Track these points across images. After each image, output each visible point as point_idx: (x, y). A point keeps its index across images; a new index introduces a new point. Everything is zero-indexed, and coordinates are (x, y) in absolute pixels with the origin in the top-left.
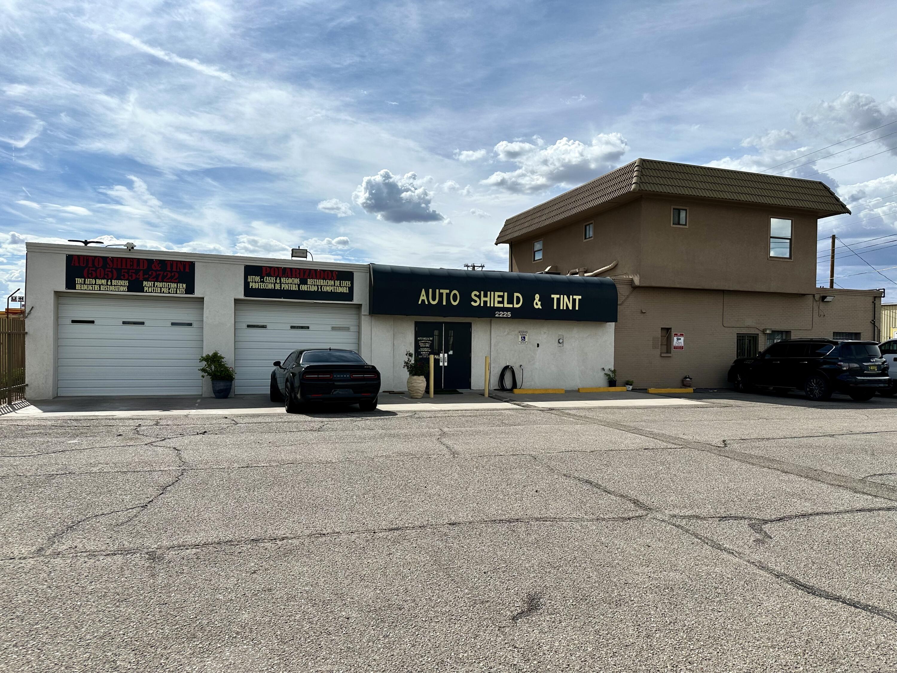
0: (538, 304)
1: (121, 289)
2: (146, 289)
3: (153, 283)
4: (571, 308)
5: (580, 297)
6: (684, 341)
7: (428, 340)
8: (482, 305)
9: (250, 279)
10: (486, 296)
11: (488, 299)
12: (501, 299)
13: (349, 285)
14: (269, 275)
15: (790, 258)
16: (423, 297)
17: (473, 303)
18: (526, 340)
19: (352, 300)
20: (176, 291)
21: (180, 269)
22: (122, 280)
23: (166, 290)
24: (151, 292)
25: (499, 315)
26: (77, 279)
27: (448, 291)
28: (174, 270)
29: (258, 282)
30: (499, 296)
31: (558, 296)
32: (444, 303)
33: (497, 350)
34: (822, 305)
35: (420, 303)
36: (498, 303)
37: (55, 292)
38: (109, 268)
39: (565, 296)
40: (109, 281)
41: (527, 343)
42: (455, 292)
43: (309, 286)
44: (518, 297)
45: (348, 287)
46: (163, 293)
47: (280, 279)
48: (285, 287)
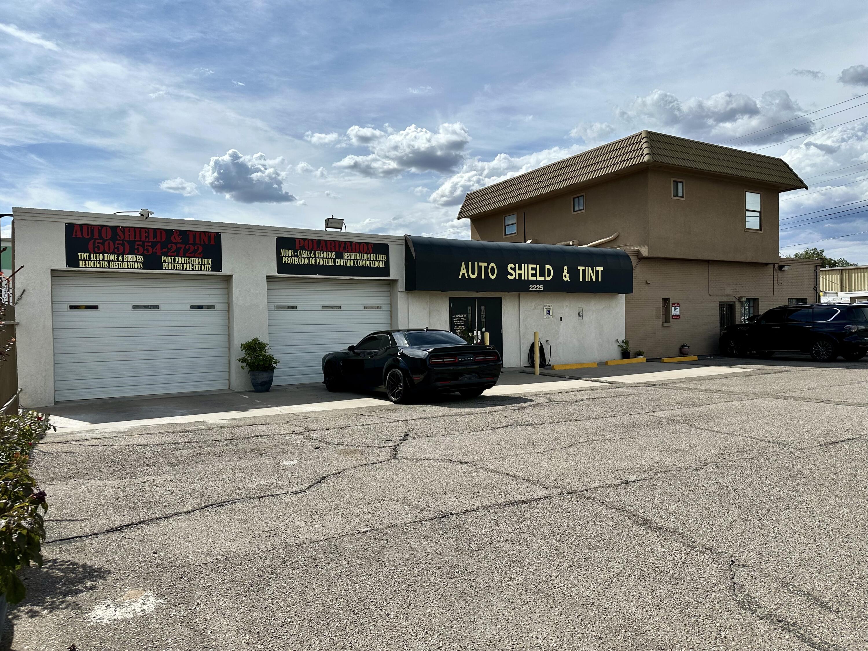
0: (566, 278)
1: (136, 265)
2: (165, 265)
3: (173, 258)
4: (594, 280)
5: (602, 269)
6: (680, 310)
7: (462, 317)
8: (517, 278)
9: (283, 252)
10: (520, 269)
11: (522, 272)
12: (534, 272)
13: (385, 259)
14: (303, 248)
15: (760, 229)
16: (463, 271)
17: (509, 277)
18: (551, 314)
19: (388, 275)
20: (201, 267)
21: (204, 241)
22: (135, 255)
23: (189, 267)
24: (171, 269)
25: (533, 288)
26: (80, 254)
27: (486, 264)
28: (198, 242)
29: (291, 257)
30: (532, 269)
31: (583, 268)
32: (483, 277)
33: (526, 325)
34: (780, 274)
35: (460, 277)
36: (532, 276)
37: (51, 270)
38: (119, 240)
39: (590, 268)
40: (120, 256)
41: (551, 317)
42: (492, 265)
43: (344, 260)
44: (549, 269)
45: (384, 261)
46: (186, 270)
47: (315, 253)
48: (320, 262)
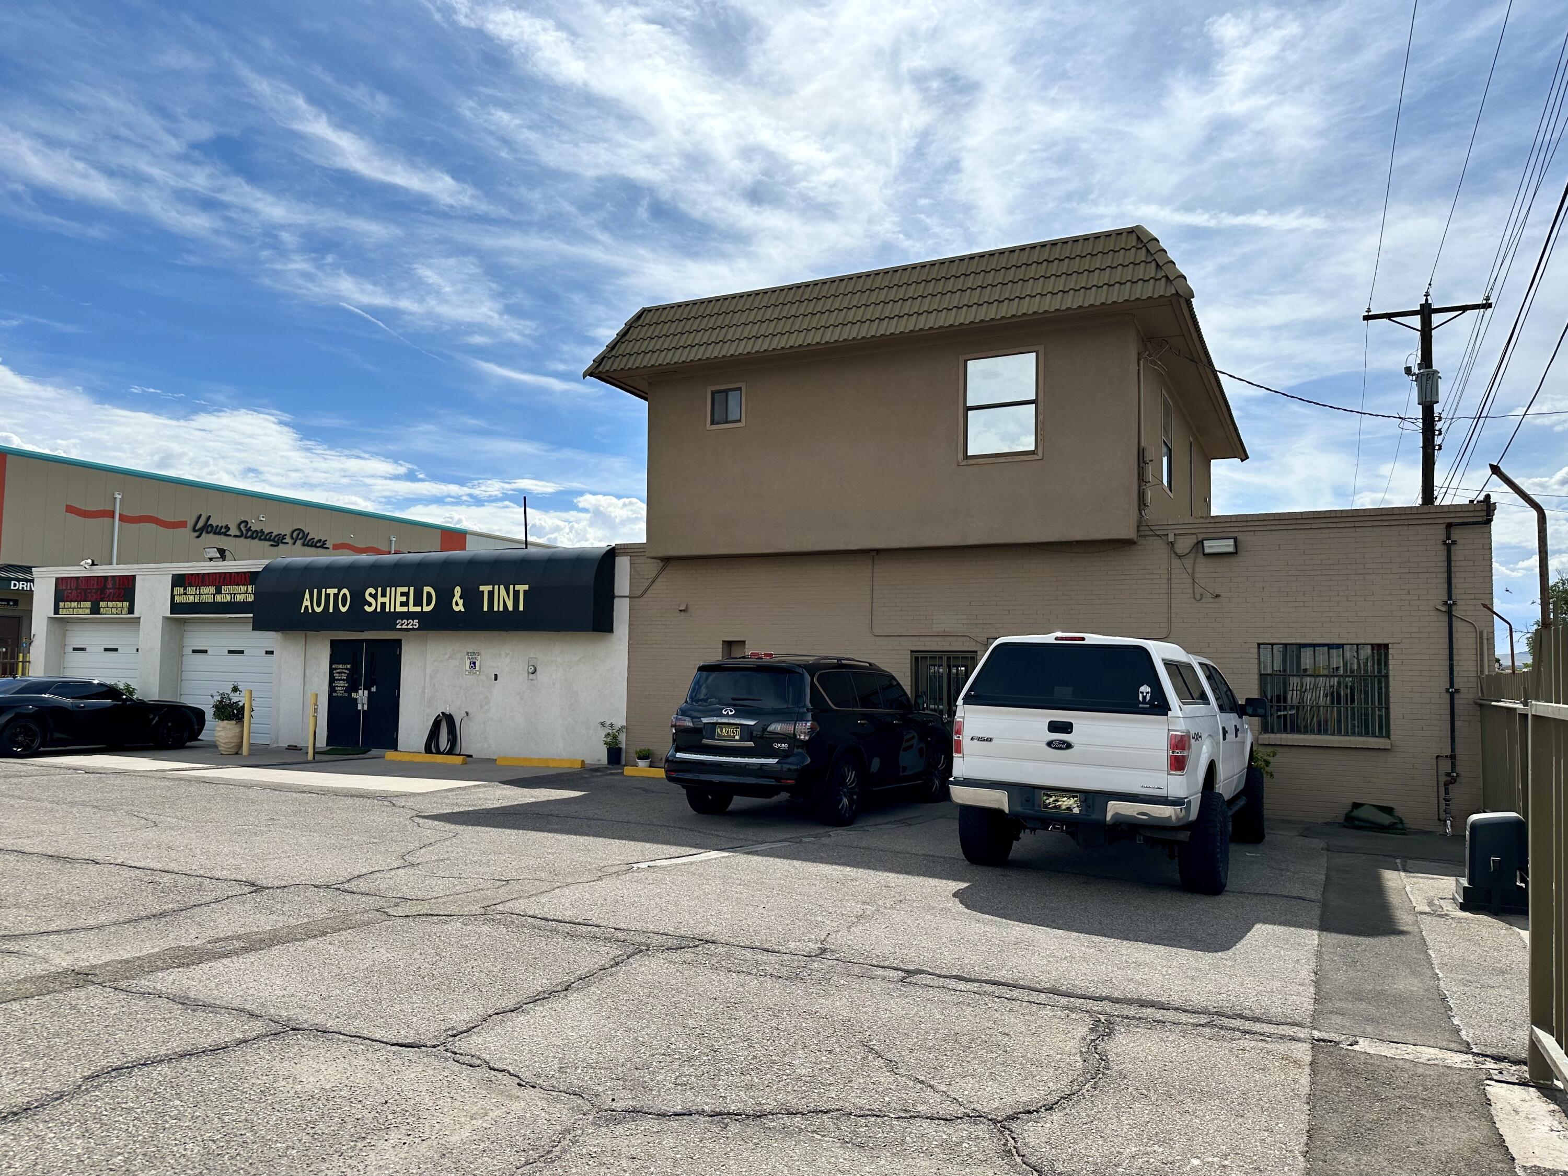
0: (458, 606)
1: (88, 611)
2: (102, 610)
3: (106, 604)
4: (511, 608)
5: (526, 587)
7: (344, 669)
8: (379, 610)
9: (175, 590)
10: (384, 595)
11: (386, 600)
12: (404, 599)
14: (191, 586)
15: (1034, 450)
16: (306, 603)
17: (367, 608)
18: (477, 668)
20: (122, 611)
21: (125, 585)
22: (88, 602)
23: (115, 611)
24: (105, 614)
25: (402, 625)
26: (60, 605)
27: (336, 591)
28: (120, 585)
29: (181, 595)
30: (402, 594)
31: (490, 588)
32: (331, 610)
33: (434, 685)
35: (302, 611)
36: (401, 606)
37: (47, 618)
38: (79, 589)
39: (502, 587)
40: (80, 603)
41: (478, 673)
42: (345, 591)
43: (223, 595)
46: (113, 614)
47: (199, 588)
48: (203, 599)
